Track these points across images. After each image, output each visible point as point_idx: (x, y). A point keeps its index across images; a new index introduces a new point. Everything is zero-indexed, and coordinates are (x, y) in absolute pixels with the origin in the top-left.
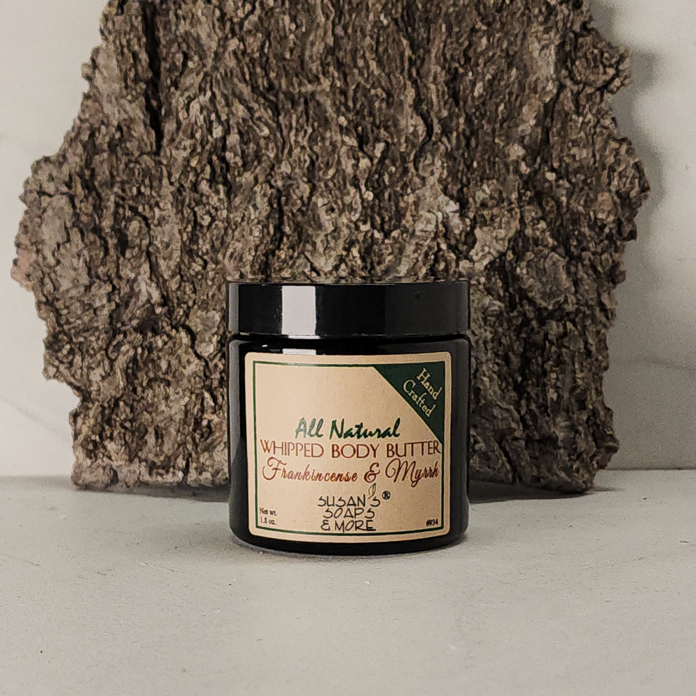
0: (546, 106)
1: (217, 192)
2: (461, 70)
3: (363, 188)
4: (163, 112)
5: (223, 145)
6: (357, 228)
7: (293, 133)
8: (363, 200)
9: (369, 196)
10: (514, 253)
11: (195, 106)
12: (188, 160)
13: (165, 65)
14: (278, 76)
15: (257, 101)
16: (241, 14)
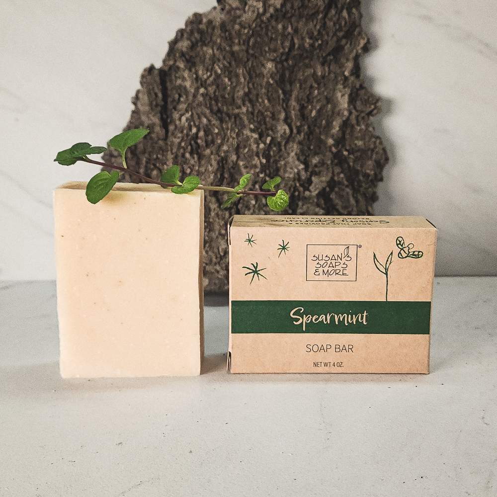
0: (344, 121)
1: (194, 158)
2: (306, 105)
3: (261, 158)
4: (169, 121)
5: (196, 136)
6: (258, 176)
7: (229, 132)
8: (261, 163)
9: (264, 161)
10: (330, 188)
11: (184, 119)
12: (180, 143)
13: (170, 100)
14: (222, 105)
15: (212, 117)
16: (205, 77)
